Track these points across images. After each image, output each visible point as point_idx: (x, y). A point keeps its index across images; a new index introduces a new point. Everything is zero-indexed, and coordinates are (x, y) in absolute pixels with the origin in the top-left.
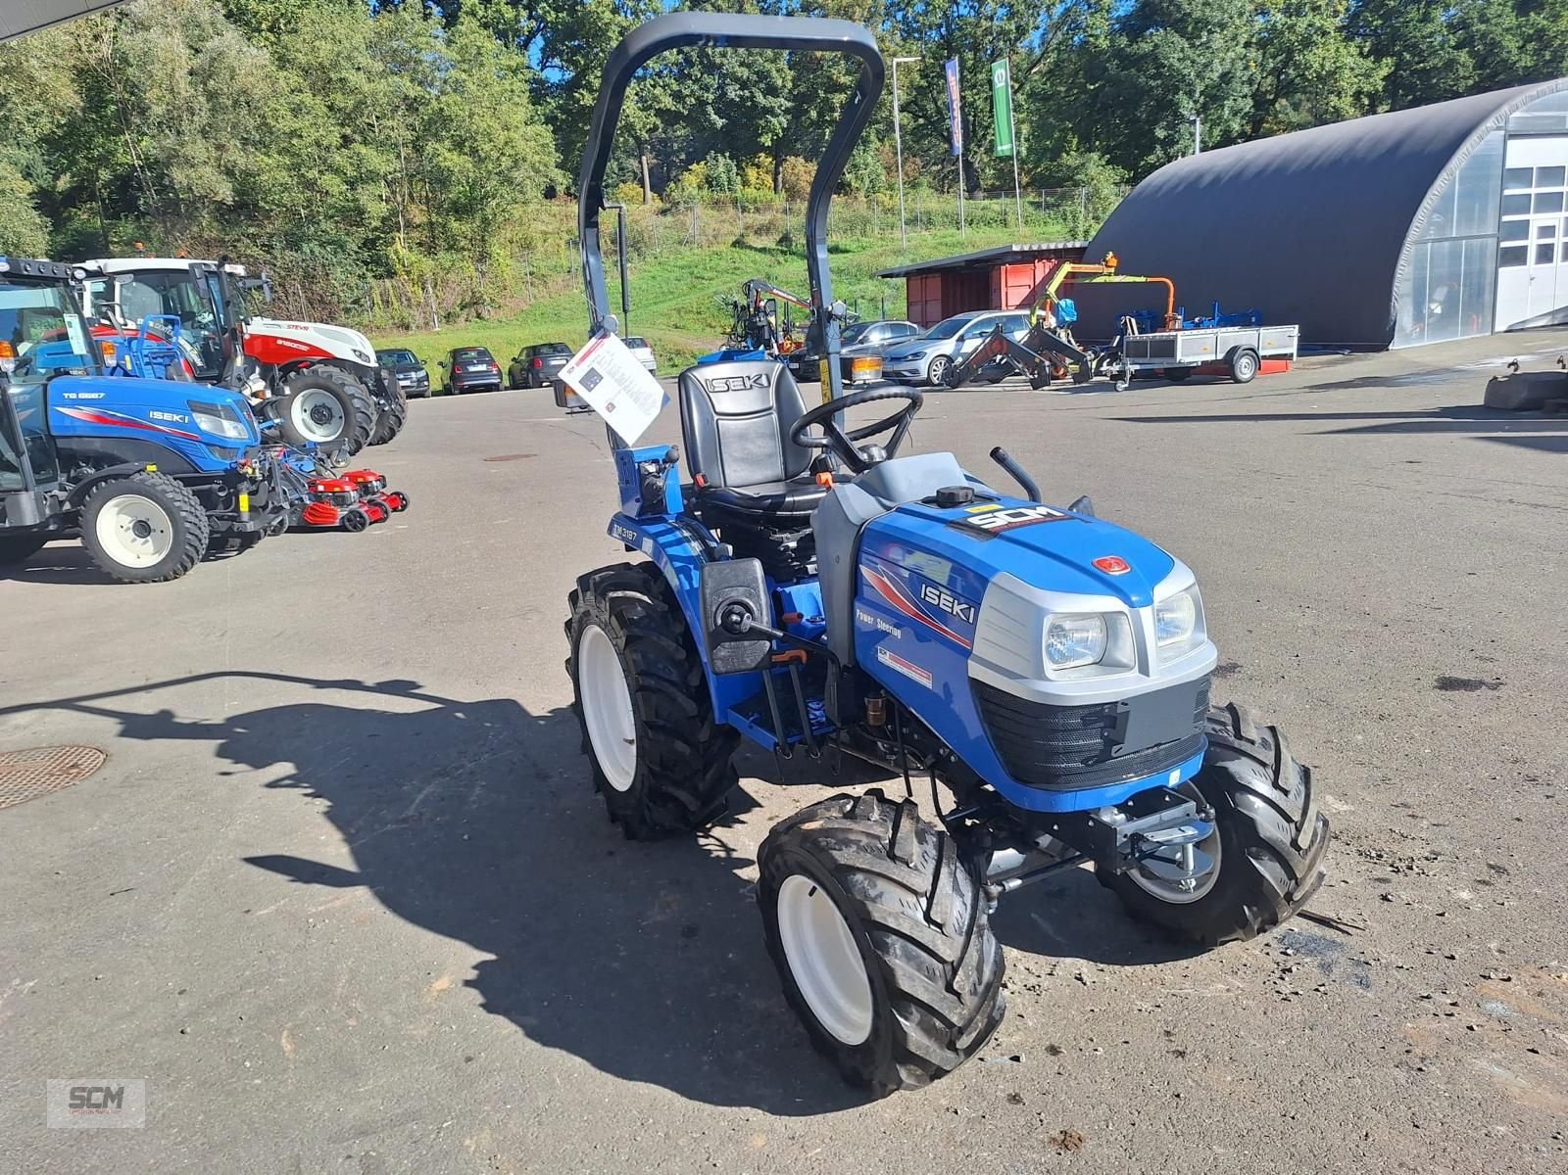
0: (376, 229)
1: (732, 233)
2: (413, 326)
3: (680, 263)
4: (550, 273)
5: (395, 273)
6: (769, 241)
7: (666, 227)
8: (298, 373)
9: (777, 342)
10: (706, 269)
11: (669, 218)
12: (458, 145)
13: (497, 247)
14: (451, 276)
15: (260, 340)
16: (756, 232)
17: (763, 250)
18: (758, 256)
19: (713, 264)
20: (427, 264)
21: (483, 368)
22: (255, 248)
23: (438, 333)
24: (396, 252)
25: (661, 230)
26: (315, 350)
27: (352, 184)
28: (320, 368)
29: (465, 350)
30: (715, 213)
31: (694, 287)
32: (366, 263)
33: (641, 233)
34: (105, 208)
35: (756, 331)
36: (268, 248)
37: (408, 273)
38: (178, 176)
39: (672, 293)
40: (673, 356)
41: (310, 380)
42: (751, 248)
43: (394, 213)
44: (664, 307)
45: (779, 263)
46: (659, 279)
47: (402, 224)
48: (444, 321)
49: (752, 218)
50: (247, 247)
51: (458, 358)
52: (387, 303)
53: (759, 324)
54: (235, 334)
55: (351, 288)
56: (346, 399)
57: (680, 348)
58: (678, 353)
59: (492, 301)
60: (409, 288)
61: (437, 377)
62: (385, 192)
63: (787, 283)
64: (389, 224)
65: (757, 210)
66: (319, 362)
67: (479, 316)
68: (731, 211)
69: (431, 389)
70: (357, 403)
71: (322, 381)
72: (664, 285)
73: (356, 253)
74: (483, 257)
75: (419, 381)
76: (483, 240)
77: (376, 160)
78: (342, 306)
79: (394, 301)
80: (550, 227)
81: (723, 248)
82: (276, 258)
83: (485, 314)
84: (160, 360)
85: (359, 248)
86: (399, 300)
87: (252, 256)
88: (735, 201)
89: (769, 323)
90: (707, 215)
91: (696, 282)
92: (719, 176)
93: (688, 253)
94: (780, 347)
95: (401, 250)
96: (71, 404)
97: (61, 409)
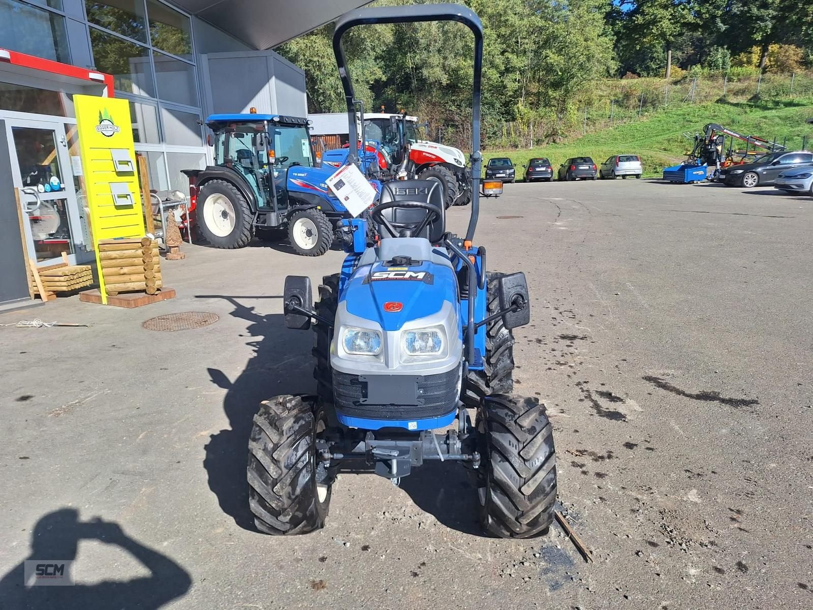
0: (510, 96)
1: (718, 95)
2: (519, 146)
3: (679, 112)
4: (599, 118)
5: (516, 119)
6: (742, 100)
7: (674, 92)
8: (427, 169)
9: (720, 161)
10: (694, 116)
11: (679, 86)
12: (559, 51)
13: (571, 106)
14: (544, 120)
15: (417, 153)
16: (734, 94)
17: (737, 105)
18: (732, 109)
19: (700, 113)
20: (532, 114)
21: (543, 169)
22: (453, 107)
23: (531, 150)
24: (518, 108)
25: (672, 93)
26: (438, 158)
27: (502, 74)
28: (437, 167)
29: (537, 160)
30: (710, 83)
31: (684, 126)
32: (503, 114)
33: (657, 96)
34: (398, 88)
35: (707, 155)
36: (459, 106)
37: (522, 119)
38: (425, 72)
39: (669, 130)
40: (657, 166)
41: (431, 173)
42: (729, 103)
43: (520, 88)
44: (660, 138)
45: (746, 112)
46: (663, 122)
47: (524, 93)
48: (536, 143)
49: (736, 85)
50: (450, 106)
51: (533, 163)
52: (509, 134)
53: (711, 150)
54: (406, 149)
55: (493, 127)
56: (445, 182)
57: (662, 162)
58: (661, 165)
59: (563, 133)
60: (521, 126)
61: (520, 174)
62: (518, 77)
63: (745, 125)
64: (517, 94)
65: (739, 80)
66: (438, 164)
67: (554, 141)
68: (721, 81)
69: (515, 179)
70: (450, 185)
71: (436, 173)
72: (665, 125)
73: (499, 108)
74: (563, 110)
75: (510, 174)
76: (564, 101)
77: (517, 61)
78: (488, 135)
79: (513, 133)
80: (605, 93)
81: (709, 103)
82: (461, 111)
83: (558, 141)
84: (369, 160)
85: (501, 106)
86: (515, 133)
87: (451, 111)
88: (724, 75)
89: (717, 150)
90: (703, 84)
91: (686, 123)
92: (717, 60)
93: (685, 107)
94: (722, 164)
95: (521, 106)
96: (295, 178)
97: (291, 180)
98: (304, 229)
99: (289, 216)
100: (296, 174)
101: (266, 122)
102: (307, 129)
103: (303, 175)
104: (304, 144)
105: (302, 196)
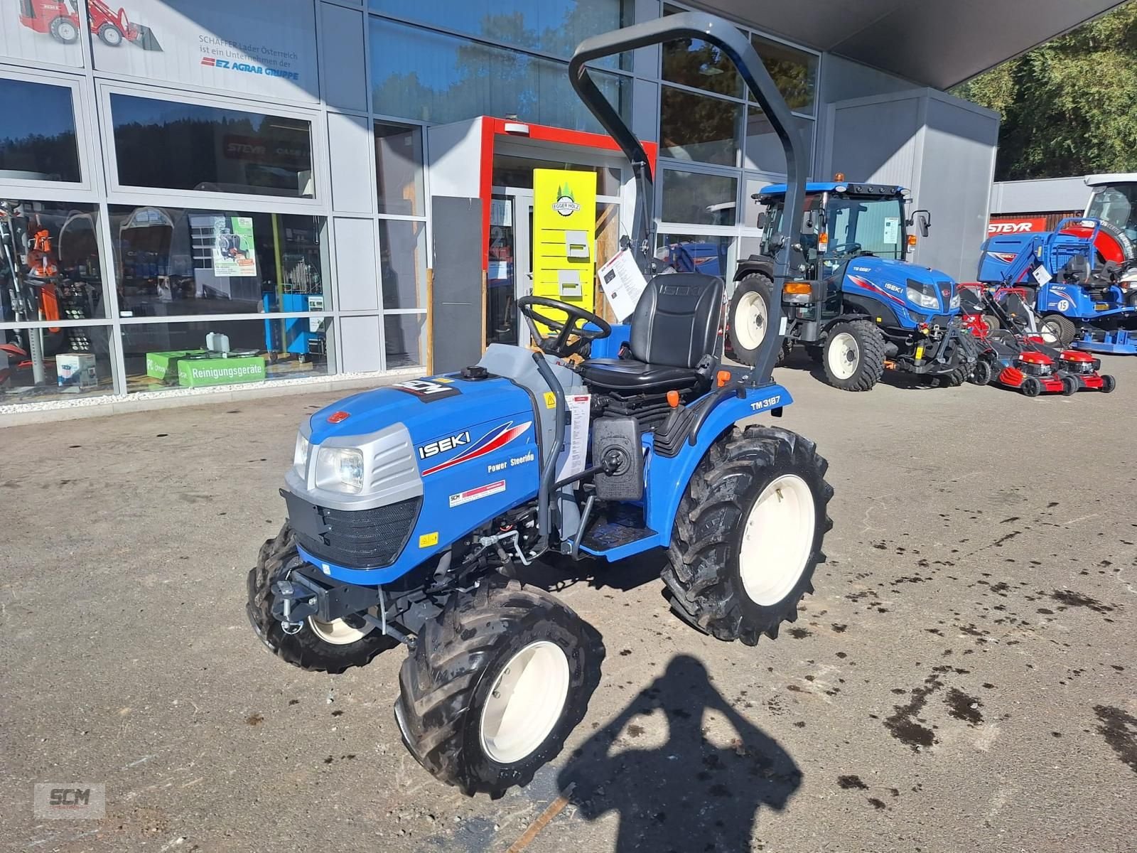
96: (855, 274)
97: (849, 276)
98: (845, 349)
99: (828, 328)
100: (857, 269)
101: (825, 194)
102: (902, 201)
103: (866, 270)
104: (888, 224)
105: (860, 301)
